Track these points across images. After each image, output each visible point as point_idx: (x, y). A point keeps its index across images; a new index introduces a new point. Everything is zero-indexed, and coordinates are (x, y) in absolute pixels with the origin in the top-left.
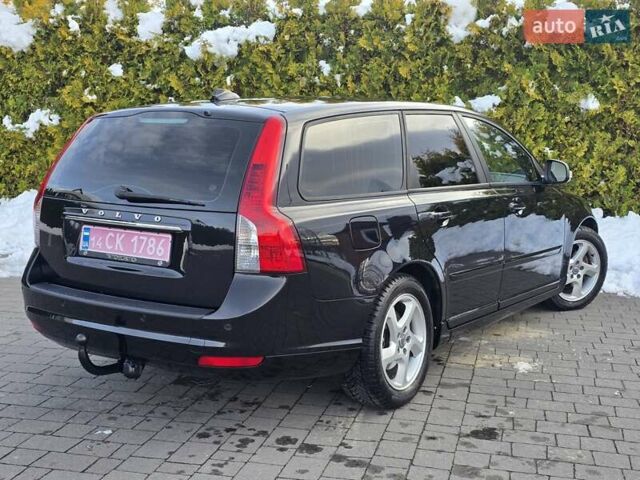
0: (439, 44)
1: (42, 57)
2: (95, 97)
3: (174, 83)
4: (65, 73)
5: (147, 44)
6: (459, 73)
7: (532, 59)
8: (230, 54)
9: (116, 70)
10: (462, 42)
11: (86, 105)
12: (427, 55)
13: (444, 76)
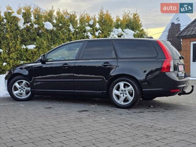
0: (16, 29)
6: (22, 38)
7: (42, 36)
10: (23, 29)
12: (13, 32)
13: (19, 39)
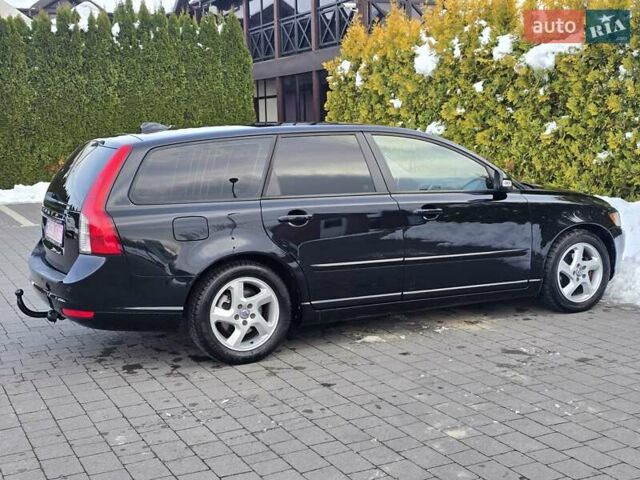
1: (439, 80)
2: (463, 110)
3: (510, 95)
4: (448, 92)
5: (498, 63)
8: (548, 66)
9: (478, 87)
11: (458, 117)
